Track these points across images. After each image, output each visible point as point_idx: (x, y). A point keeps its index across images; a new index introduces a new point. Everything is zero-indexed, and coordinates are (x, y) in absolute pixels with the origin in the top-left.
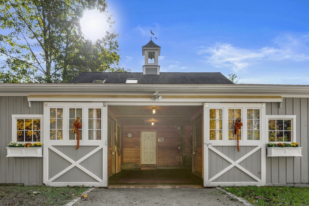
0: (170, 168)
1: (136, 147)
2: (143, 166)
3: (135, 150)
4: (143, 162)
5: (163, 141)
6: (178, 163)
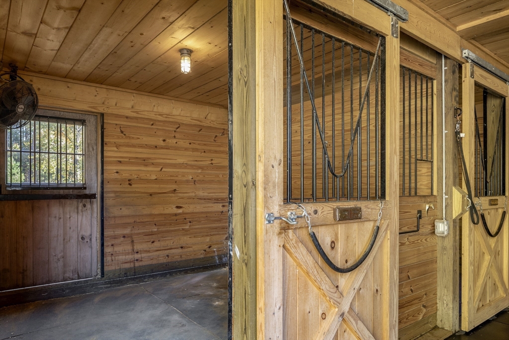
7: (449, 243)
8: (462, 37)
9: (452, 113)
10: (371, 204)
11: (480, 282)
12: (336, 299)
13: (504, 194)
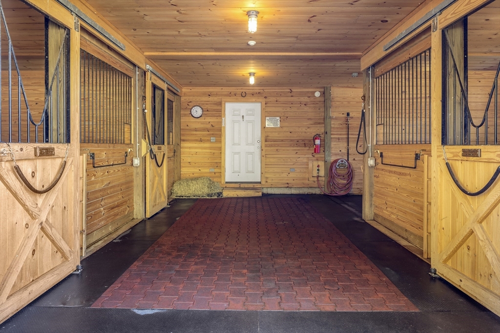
0: (294, 191)
1: (213, 139)
2: (228, 185)
3: (210, 148)
4: (229, 176)
5: (279, 126)
6: (316, 179)
7: (140, 170)
8: (146, 58)
9: (141, 98)
10: (61, 146)
11: (154, 191)
12: (36, 212)
13: (164, 144)
